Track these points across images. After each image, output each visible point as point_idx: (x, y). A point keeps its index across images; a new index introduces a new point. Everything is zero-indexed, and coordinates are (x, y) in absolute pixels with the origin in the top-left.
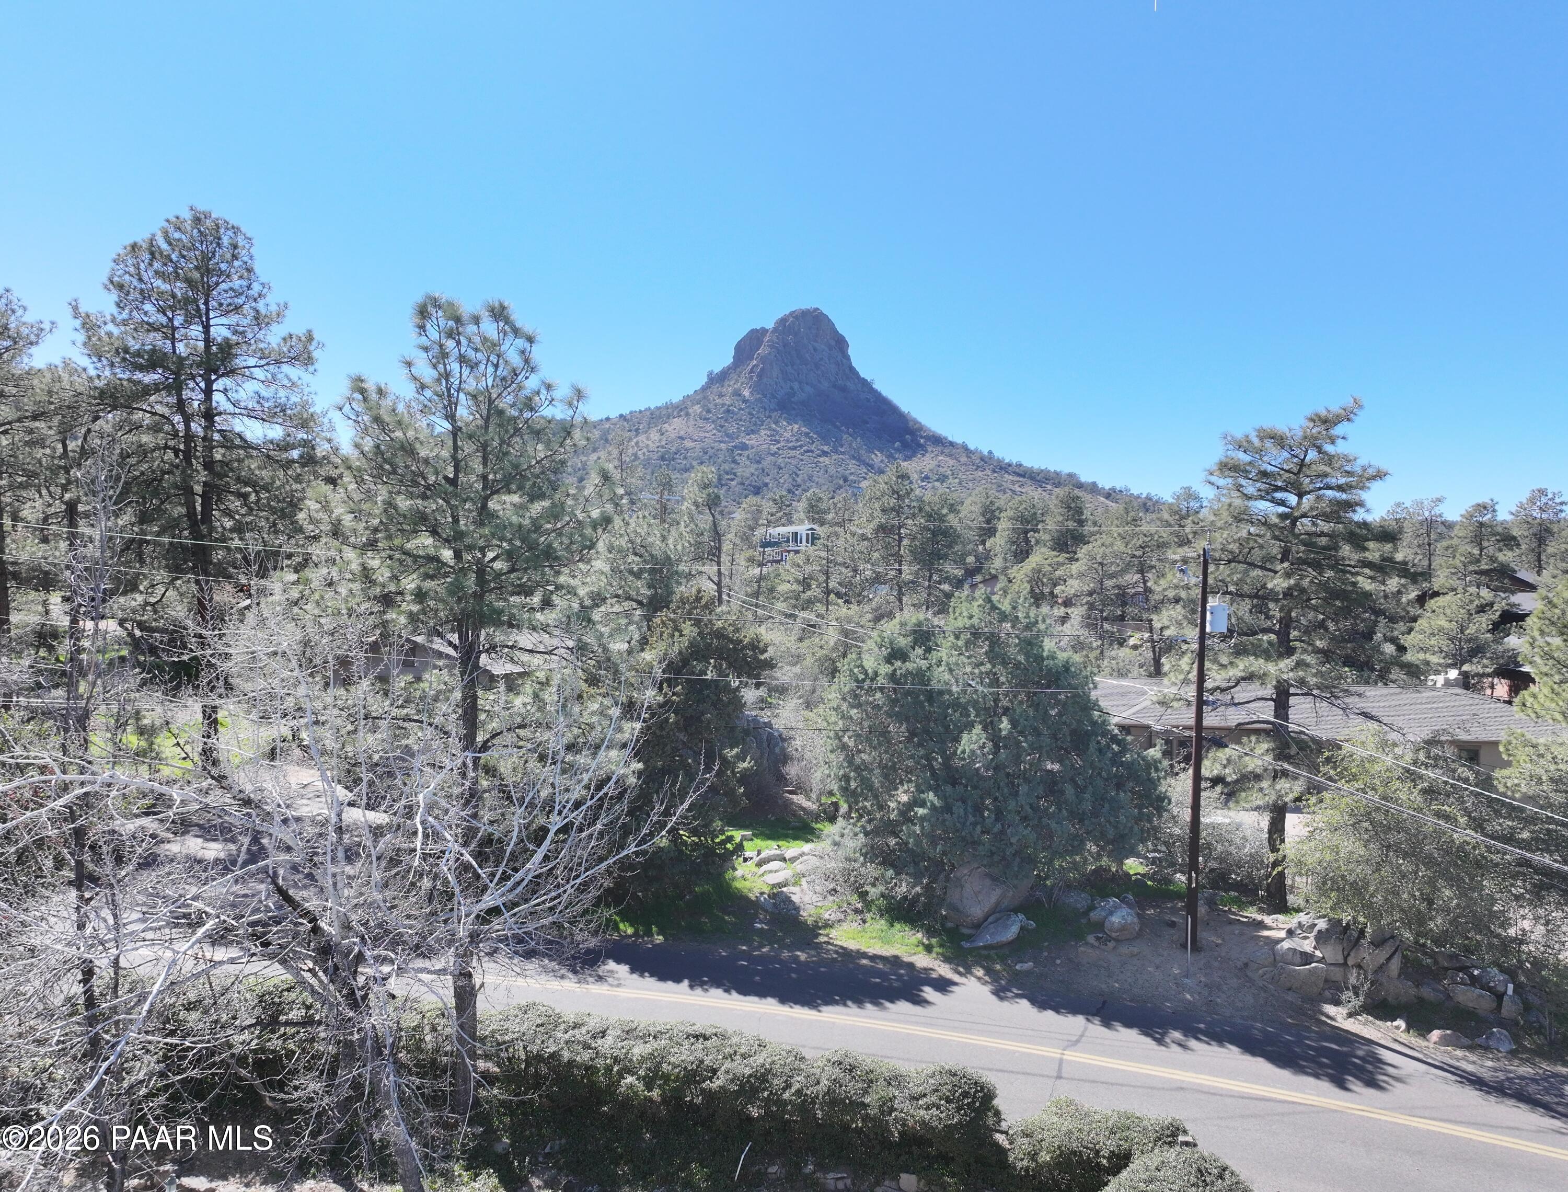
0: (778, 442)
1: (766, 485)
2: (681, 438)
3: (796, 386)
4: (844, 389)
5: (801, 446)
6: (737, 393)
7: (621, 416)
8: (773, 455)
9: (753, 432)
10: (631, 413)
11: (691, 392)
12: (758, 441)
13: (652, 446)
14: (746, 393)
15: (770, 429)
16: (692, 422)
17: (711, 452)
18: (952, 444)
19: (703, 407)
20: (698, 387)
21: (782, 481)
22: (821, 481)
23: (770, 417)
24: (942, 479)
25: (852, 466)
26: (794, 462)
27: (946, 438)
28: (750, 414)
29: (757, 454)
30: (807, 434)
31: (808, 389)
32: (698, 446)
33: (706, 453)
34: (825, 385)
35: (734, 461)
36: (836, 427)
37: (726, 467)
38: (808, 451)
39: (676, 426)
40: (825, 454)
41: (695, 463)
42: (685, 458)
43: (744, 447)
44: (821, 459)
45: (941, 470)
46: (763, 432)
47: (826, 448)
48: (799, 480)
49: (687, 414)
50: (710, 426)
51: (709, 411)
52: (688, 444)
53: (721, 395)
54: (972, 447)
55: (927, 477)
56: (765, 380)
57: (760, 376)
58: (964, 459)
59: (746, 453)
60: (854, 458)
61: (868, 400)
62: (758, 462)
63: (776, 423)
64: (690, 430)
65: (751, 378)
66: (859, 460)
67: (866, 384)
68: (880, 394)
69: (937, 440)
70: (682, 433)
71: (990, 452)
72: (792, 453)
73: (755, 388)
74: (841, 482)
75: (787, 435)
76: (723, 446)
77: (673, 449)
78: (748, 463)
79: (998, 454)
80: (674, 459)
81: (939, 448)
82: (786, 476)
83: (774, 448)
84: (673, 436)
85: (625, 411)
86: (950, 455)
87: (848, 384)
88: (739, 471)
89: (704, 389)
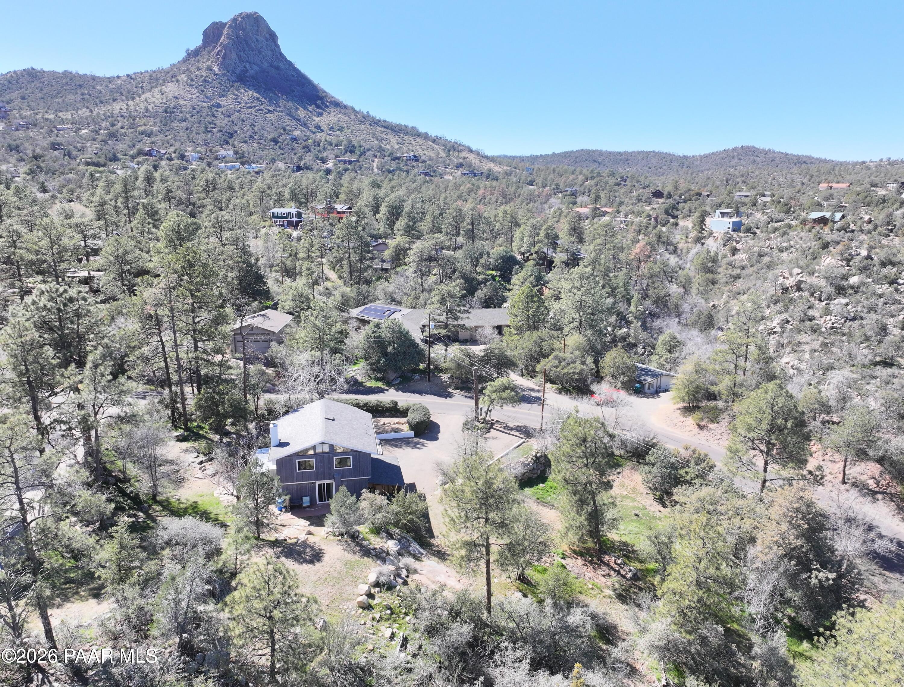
0: (240, 103)
1: (236, 132)
2: (176, 97)
3: (248, 65)
4: (278, 68)
5: (255, 107)
6: (209, 69)
7: (128, 75)
8: (238, 112)
9: (223, 96)
10: (135, 73)
11: (176, 62)
12: (227, 102)
13: (158, 103)
14: (216, 69)
15: (234, 94)
16: (182, 87)
17: (198, 108)
18: (345, 107)
19: (188, 76)
20: (180, 59)
21: (245, 129)
22: (270, 130)
23: (233, 86)
24: (341, 129)
25: (287, 120)
26: (252, 117)
27: (342, 103)
28: (220, 83)
29: (227, 110)
30: (258, 99)
31: (255, 67)
32: (189, 104)
33: (194, 109)
34: (266, 65)
35: (213, 115)
36: (275, 94)
37: (209, 119)
38: (259, 110)
39: (171, 89)
40: (270, 112)
41: (188, 116)
42: (181, 112)
43: (219, 106)
44: (268, 115)
45: (340, 123)
46: (230, 96)
47: (270, 108)
48: (256, 129)
49: (178, 81)
50: (194, 91)
51: (192, 80)
52: (181, 102)
53: (199, 69)
54: (357, 109)
55: (332, 128)
56: (227, 61)
57: (224, 58)
58: (353, 117)
59: (220, 110)
60: (288, 114)
61: (293, 76)
62: (229, 116)
63: (237, 90)
64: (182, 92)
65: (218, 59)
66: (291, 116)
67: (290, 64)
68: (300, 72)
69: (337, 104)
70: (176, 94)
71: (368, 113)
72: (250, 111)
73: (222, 65)
74: (282, 131)
75: (245, 99)
76: (205, 104)
77: (172, 105)
78: (222, 117)
79: (372, 114)
80: (173, 112)
81: (338, 109)
82: (248, 127)
83: (238, 107)
84: (170, 96)
85: (131, 72)
86: (345, 114)
87: (280, 65)
88: (218, 122)
89: (185, 61)
